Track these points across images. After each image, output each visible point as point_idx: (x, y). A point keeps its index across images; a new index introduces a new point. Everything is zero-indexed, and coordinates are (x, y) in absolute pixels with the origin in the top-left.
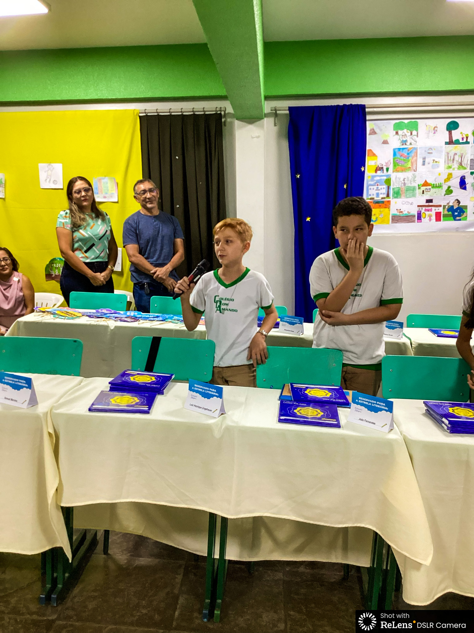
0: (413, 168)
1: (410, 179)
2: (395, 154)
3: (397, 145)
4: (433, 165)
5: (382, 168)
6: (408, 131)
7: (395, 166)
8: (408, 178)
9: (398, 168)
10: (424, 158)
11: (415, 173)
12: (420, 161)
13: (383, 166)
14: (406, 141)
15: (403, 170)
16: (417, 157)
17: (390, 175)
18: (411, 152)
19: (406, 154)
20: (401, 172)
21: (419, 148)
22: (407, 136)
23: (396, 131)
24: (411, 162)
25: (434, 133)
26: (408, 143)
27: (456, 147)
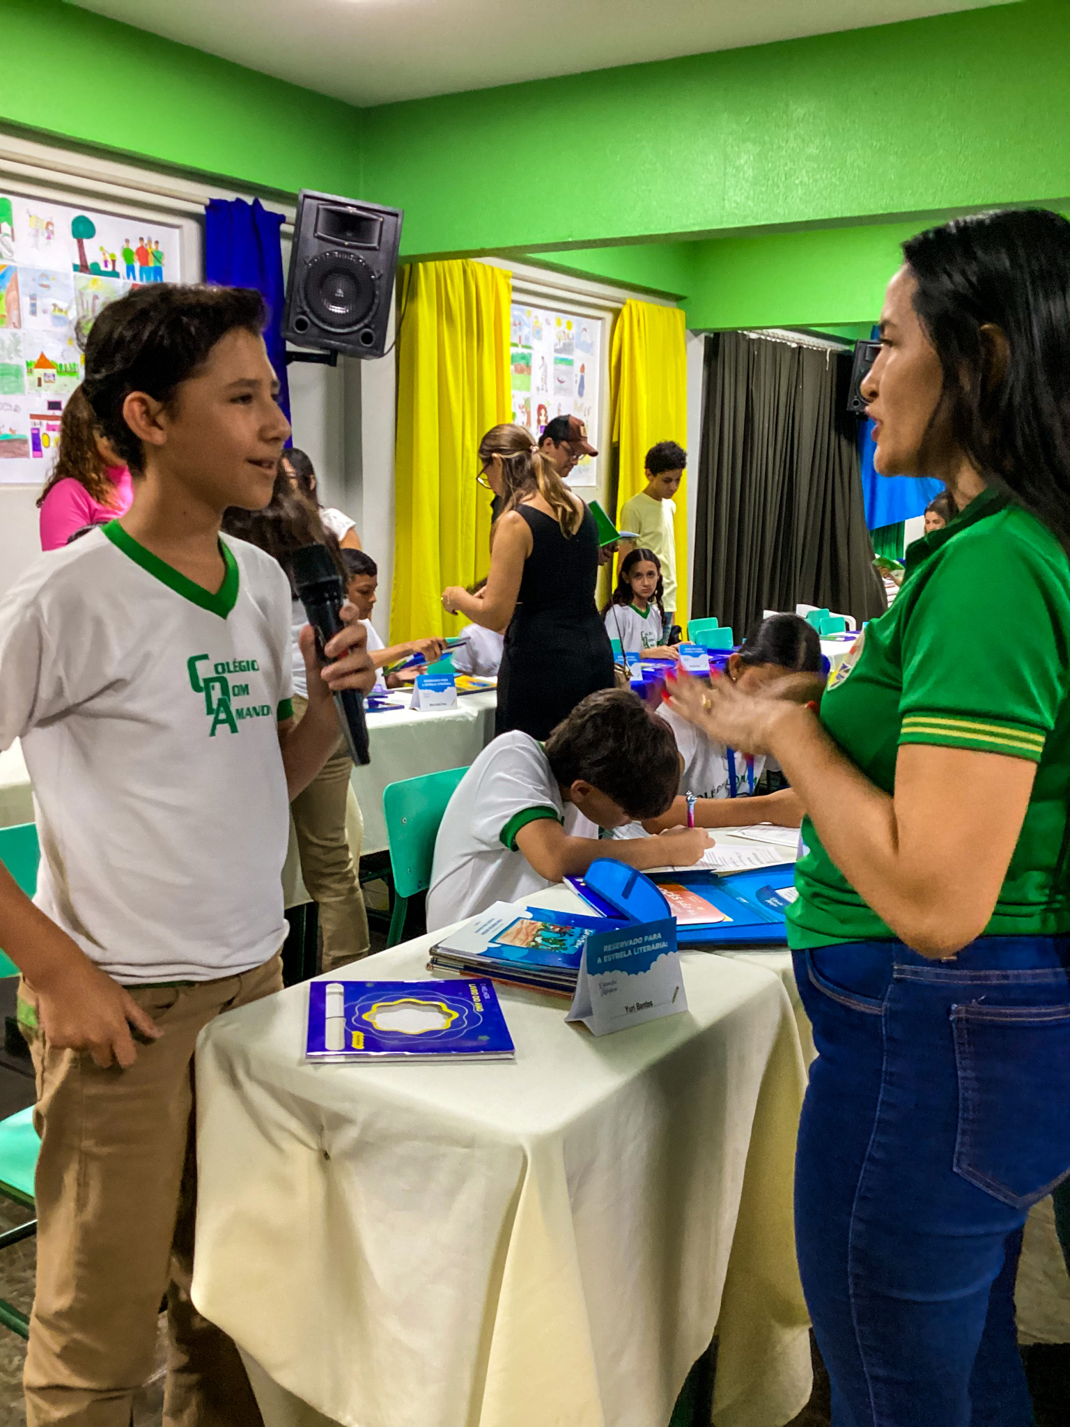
4: (53, 318)
10: (33, 297)
11: (16, 330)
12: (25, 302)
16: (17, 291)
21: (20, 268)
25: (49, 238)
27: (95, 280)
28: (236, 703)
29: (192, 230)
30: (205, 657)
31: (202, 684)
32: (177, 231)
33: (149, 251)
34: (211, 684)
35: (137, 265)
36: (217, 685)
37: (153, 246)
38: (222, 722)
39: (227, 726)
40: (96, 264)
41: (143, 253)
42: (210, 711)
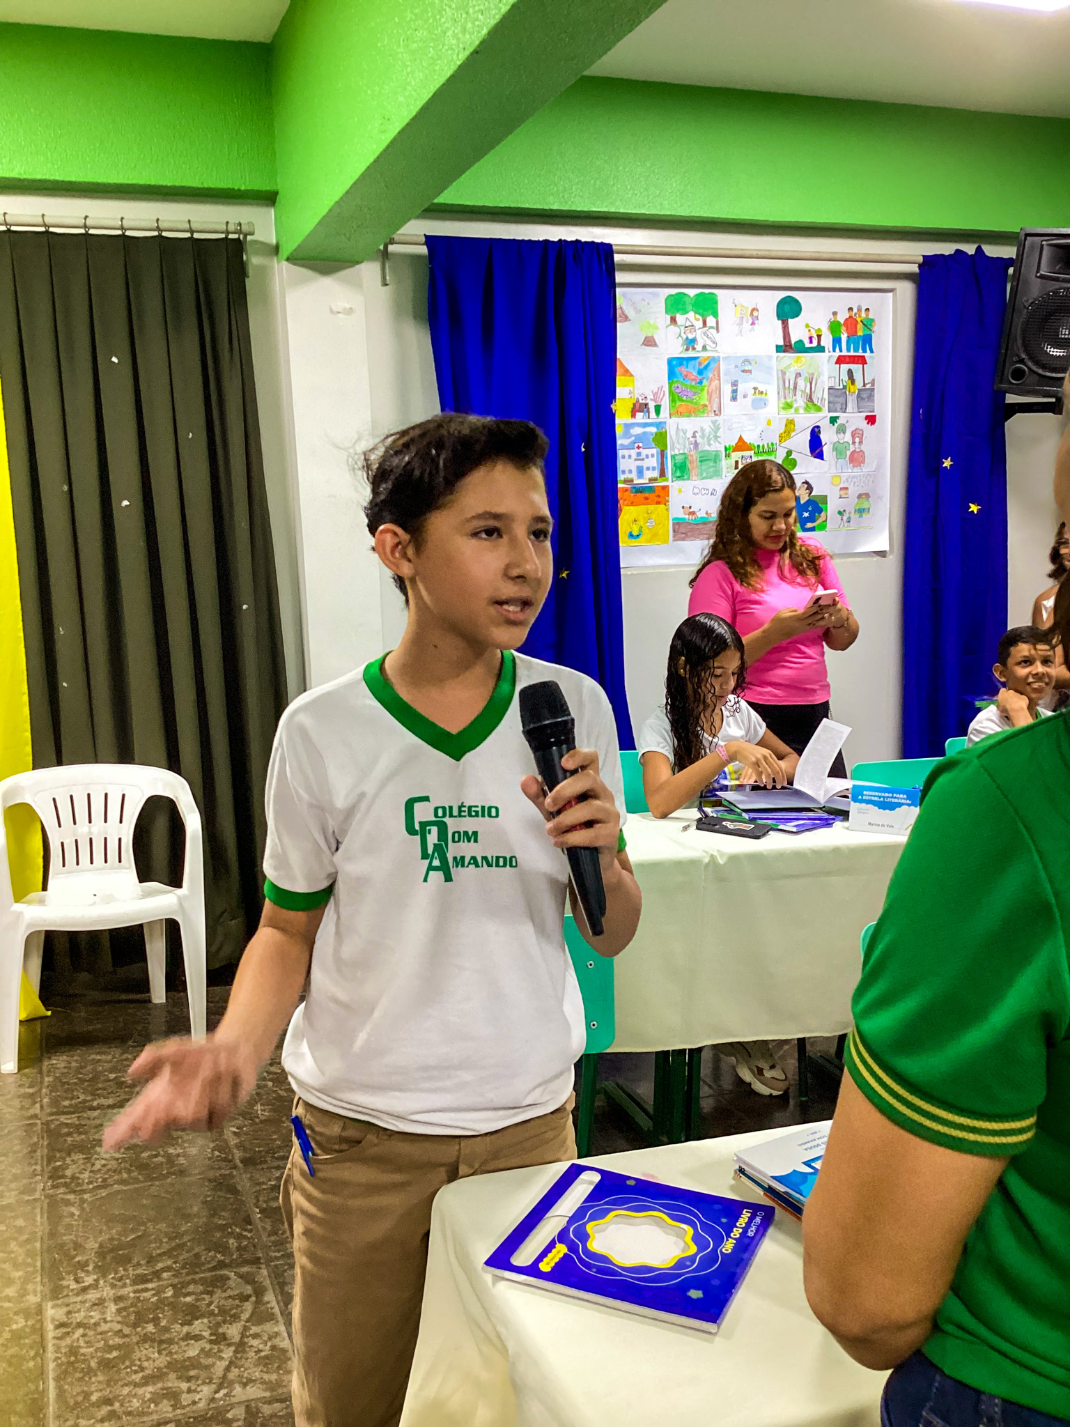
0: (712, 407)
1: (707, 432)
2: (671, 374)
3: (677, 350)
4: (753, 401)
5: (646, 405)
6: (698, 316)
7: (673, 401)
8: (703, 430)
9: (681, 406)
10: (735, 384)
11: (717, 418)
12: (727, 390)
13: (649, 401)
14: (694, 340)
15: (691, 411)
16: (720, 380)
17: (665, 423)
18: (706, 367)
19: (695, 373)
20: (688, 417)
21: (723, 358)
22: (697, 328)
23: (673, 315)
24: (708, 392)
25: (753, 324)
26: (699, 347)
27: (799, 357)
28: (453, 851)
29: (906, 292)
30: (426, 799)
31: (417, 827)
32: (891, 294)
33: (859, 320)
34: (428, 828)
35: (844, 337)
36: (434, 830)
37: (863, 315)
38: (436, 869)
39: (440, 874)
40: (801, 342)
41: (851, 324)
42: (425, 855)
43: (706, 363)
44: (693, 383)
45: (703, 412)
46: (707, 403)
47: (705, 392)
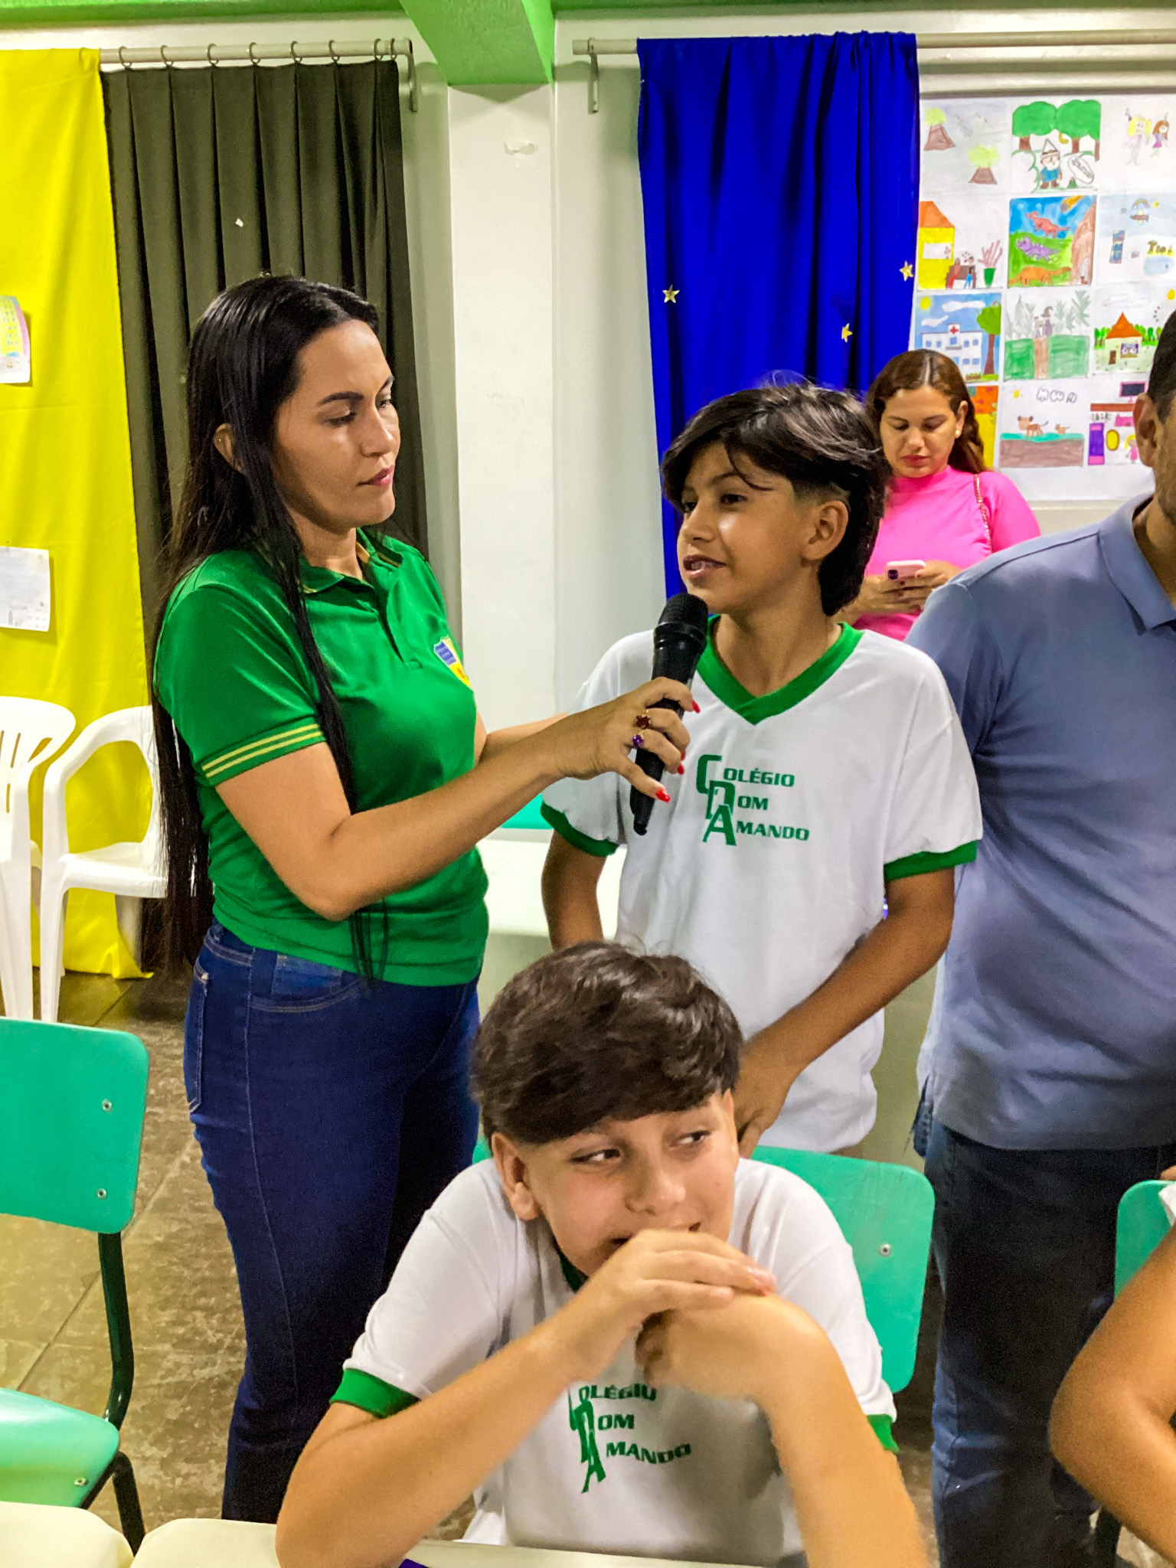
0: (1078, 271)
1: (1067, 309)
2: (1015, 223)
3: (1026, 187)
4: (1148, 262)
5: (972, 268)
6: (1065, 136)
7: (1014, 262)
8: (1060, 306)
9: (1026, 270)
10: (1118, 237)
11: (1084, 287)
12: (1104, 246)
13: (975, 263)
14: (1057, 173)
15: (1045, 278)
16: (1093, 230)
17: (999, 295)
18: (1073, 212)
19: (1054, 221)
20: (1038, 286)
21: (1102, 197)
22: (1062, 154)
23: (1023, 136)
24: (1073, 250)
25: (1156, 145)
26: (1064, 182)
43: (1073, 206)
44: (1050, 237)
45: (1063, 280)
46: (1071, 265)
47: (1068, 251)
